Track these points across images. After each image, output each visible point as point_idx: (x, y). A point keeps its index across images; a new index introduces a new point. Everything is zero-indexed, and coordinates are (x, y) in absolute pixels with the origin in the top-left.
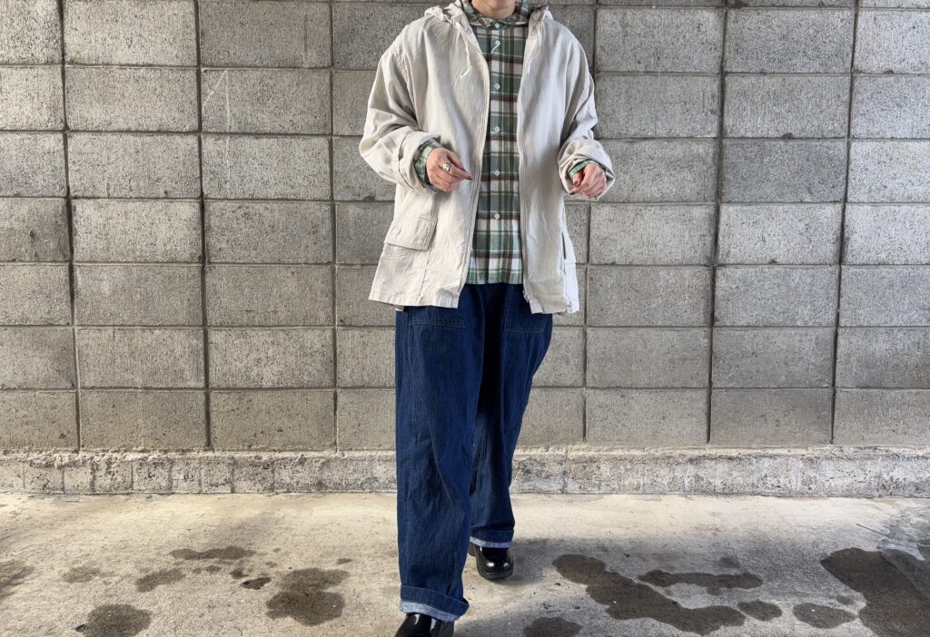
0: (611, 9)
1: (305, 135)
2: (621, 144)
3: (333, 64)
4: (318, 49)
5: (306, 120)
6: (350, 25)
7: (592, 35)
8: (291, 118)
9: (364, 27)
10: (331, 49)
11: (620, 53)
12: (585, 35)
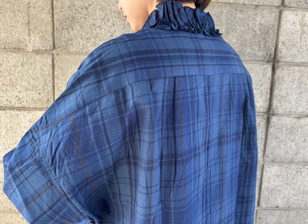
0: (294, 10)
1: (30, 108)
2: (291, 119)
3: (54, 48)
4: (41, 34)
5: (31, 96)
6: (70, 13)
7: (276, 31)
8: (17, 94)
9: (83, 16)
10: (53, 34)
11: (297, 47)
12: (271, 31)
